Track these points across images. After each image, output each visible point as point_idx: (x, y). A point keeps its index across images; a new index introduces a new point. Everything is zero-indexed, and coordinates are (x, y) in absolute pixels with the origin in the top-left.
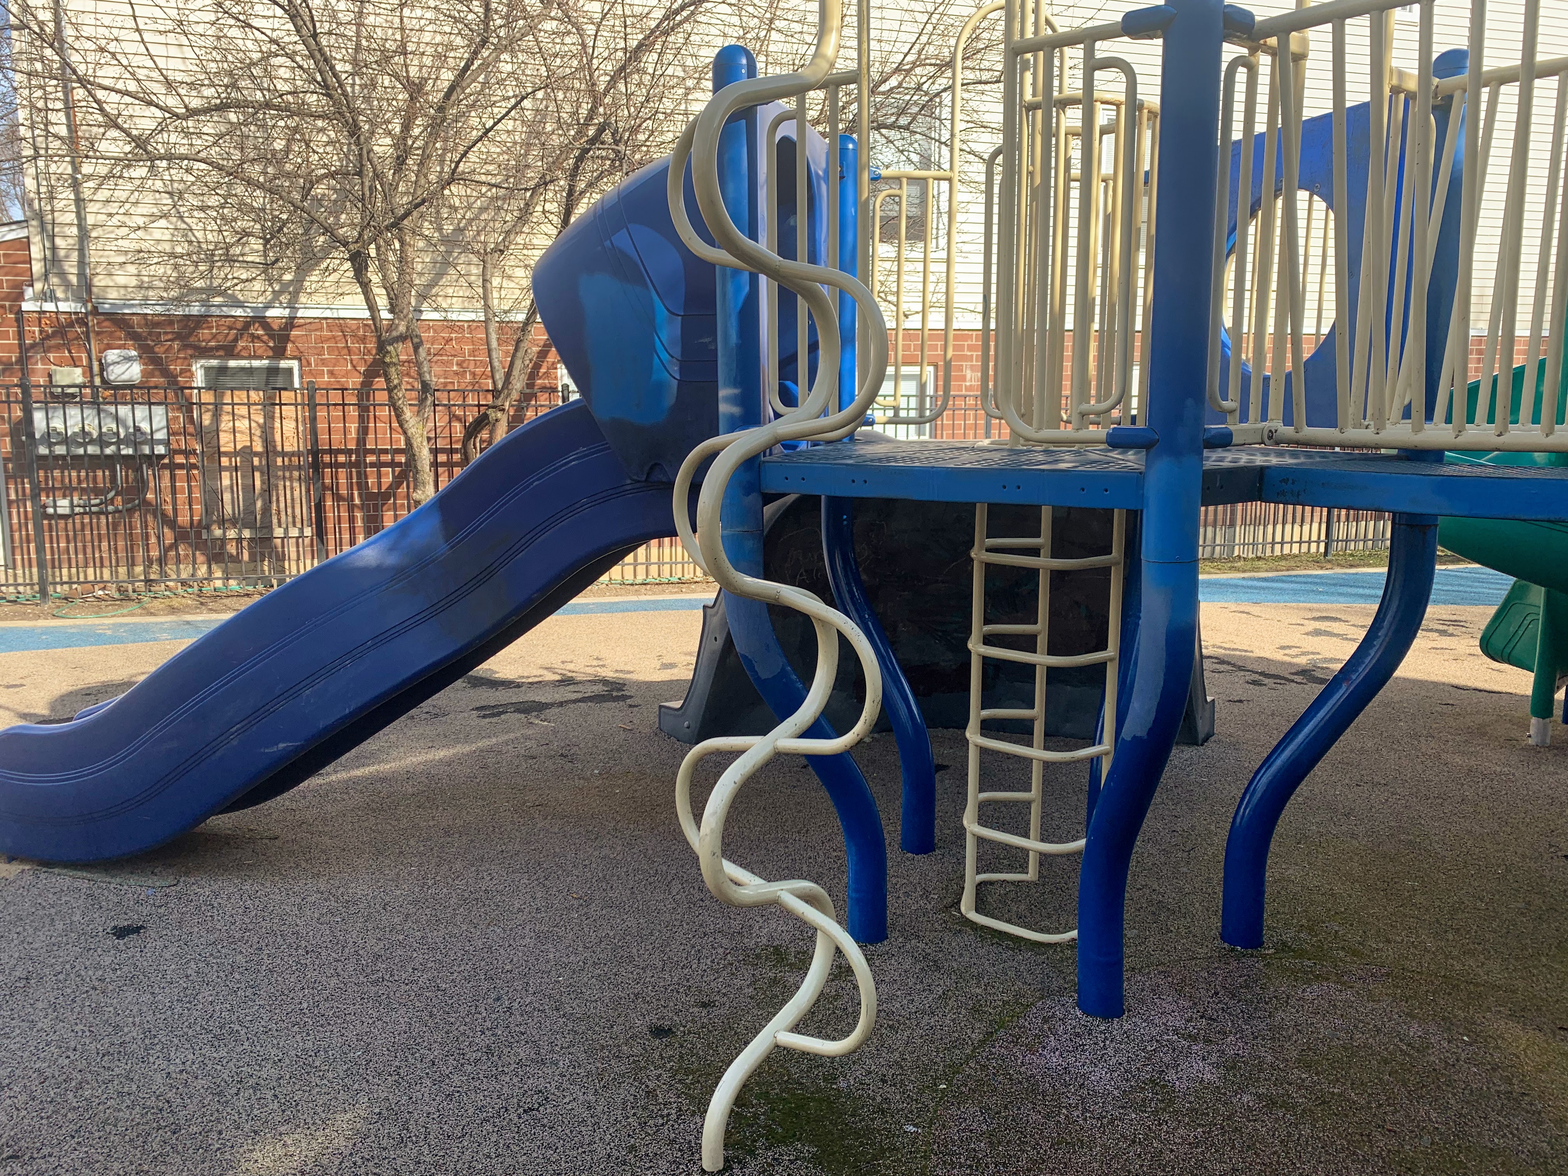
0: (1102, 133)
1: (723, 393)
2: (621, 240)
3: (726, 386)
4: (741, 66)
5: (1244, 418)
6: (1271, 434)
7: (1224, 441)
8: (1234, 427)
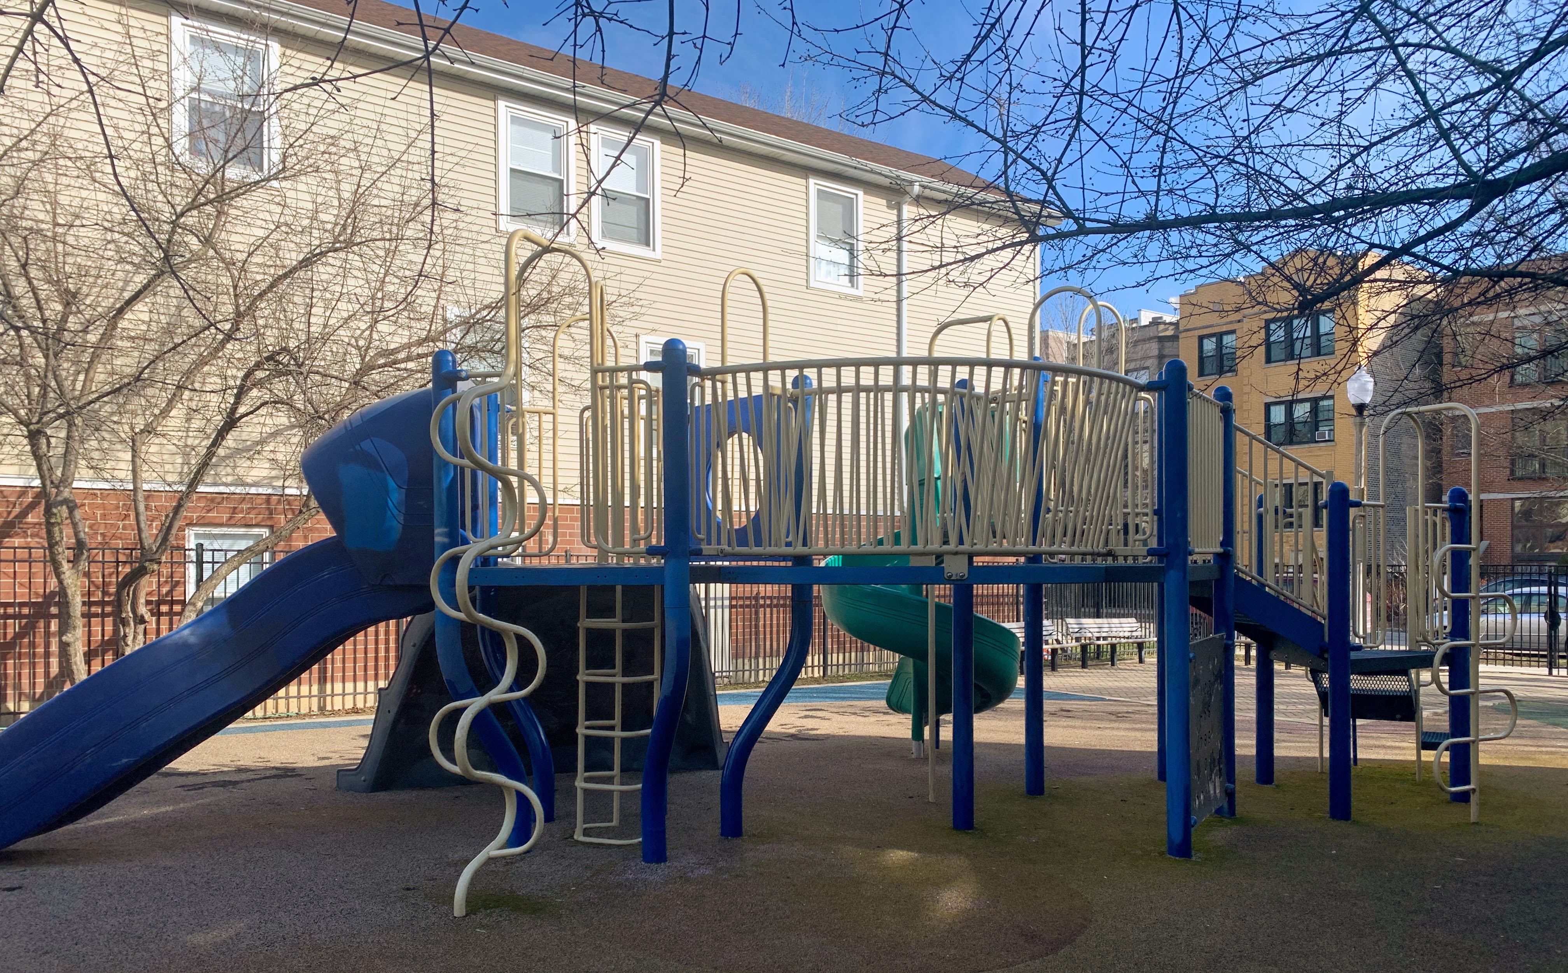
0: (639, 399)
1: (437, 531)
2: (366, 445)
3: (440, 527)
4: (448, 361)
5: (709, 543)
6: (722, 551)
7: (698, 554)
8: (704, 547)
